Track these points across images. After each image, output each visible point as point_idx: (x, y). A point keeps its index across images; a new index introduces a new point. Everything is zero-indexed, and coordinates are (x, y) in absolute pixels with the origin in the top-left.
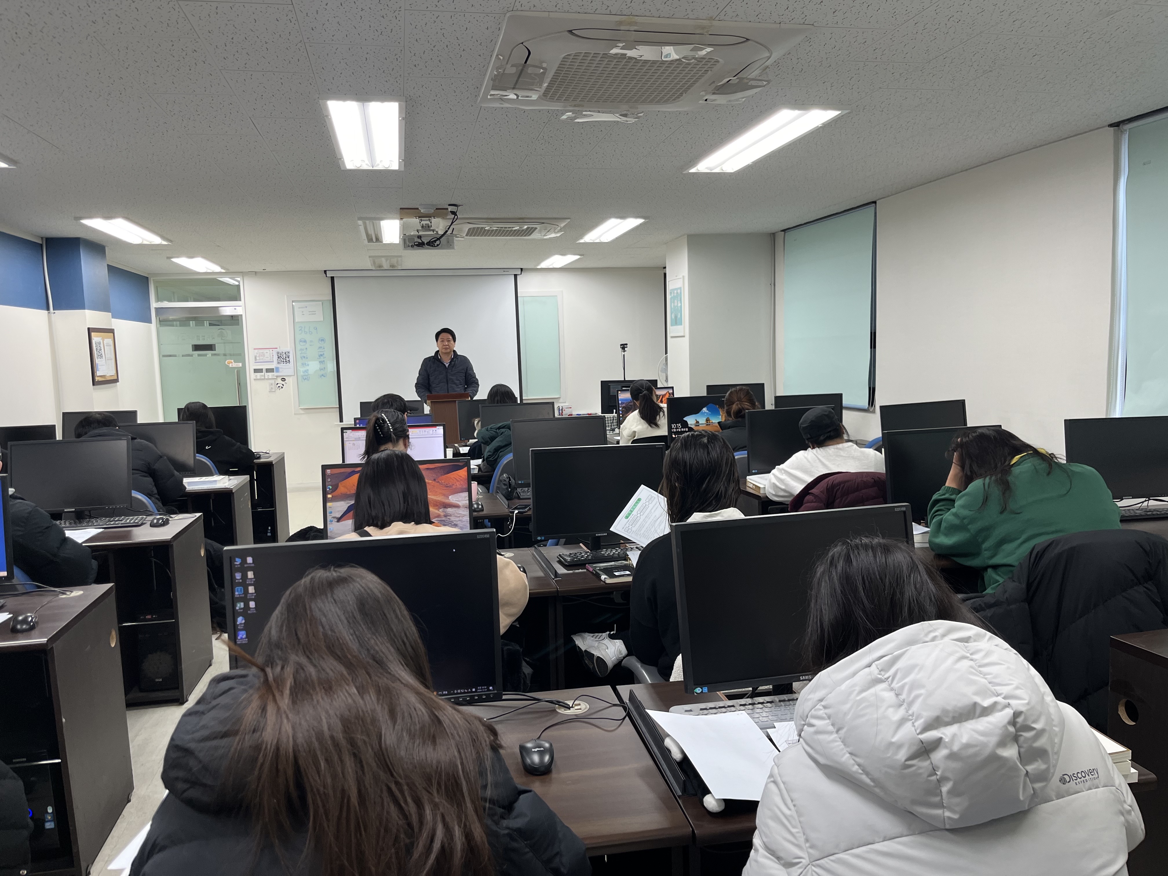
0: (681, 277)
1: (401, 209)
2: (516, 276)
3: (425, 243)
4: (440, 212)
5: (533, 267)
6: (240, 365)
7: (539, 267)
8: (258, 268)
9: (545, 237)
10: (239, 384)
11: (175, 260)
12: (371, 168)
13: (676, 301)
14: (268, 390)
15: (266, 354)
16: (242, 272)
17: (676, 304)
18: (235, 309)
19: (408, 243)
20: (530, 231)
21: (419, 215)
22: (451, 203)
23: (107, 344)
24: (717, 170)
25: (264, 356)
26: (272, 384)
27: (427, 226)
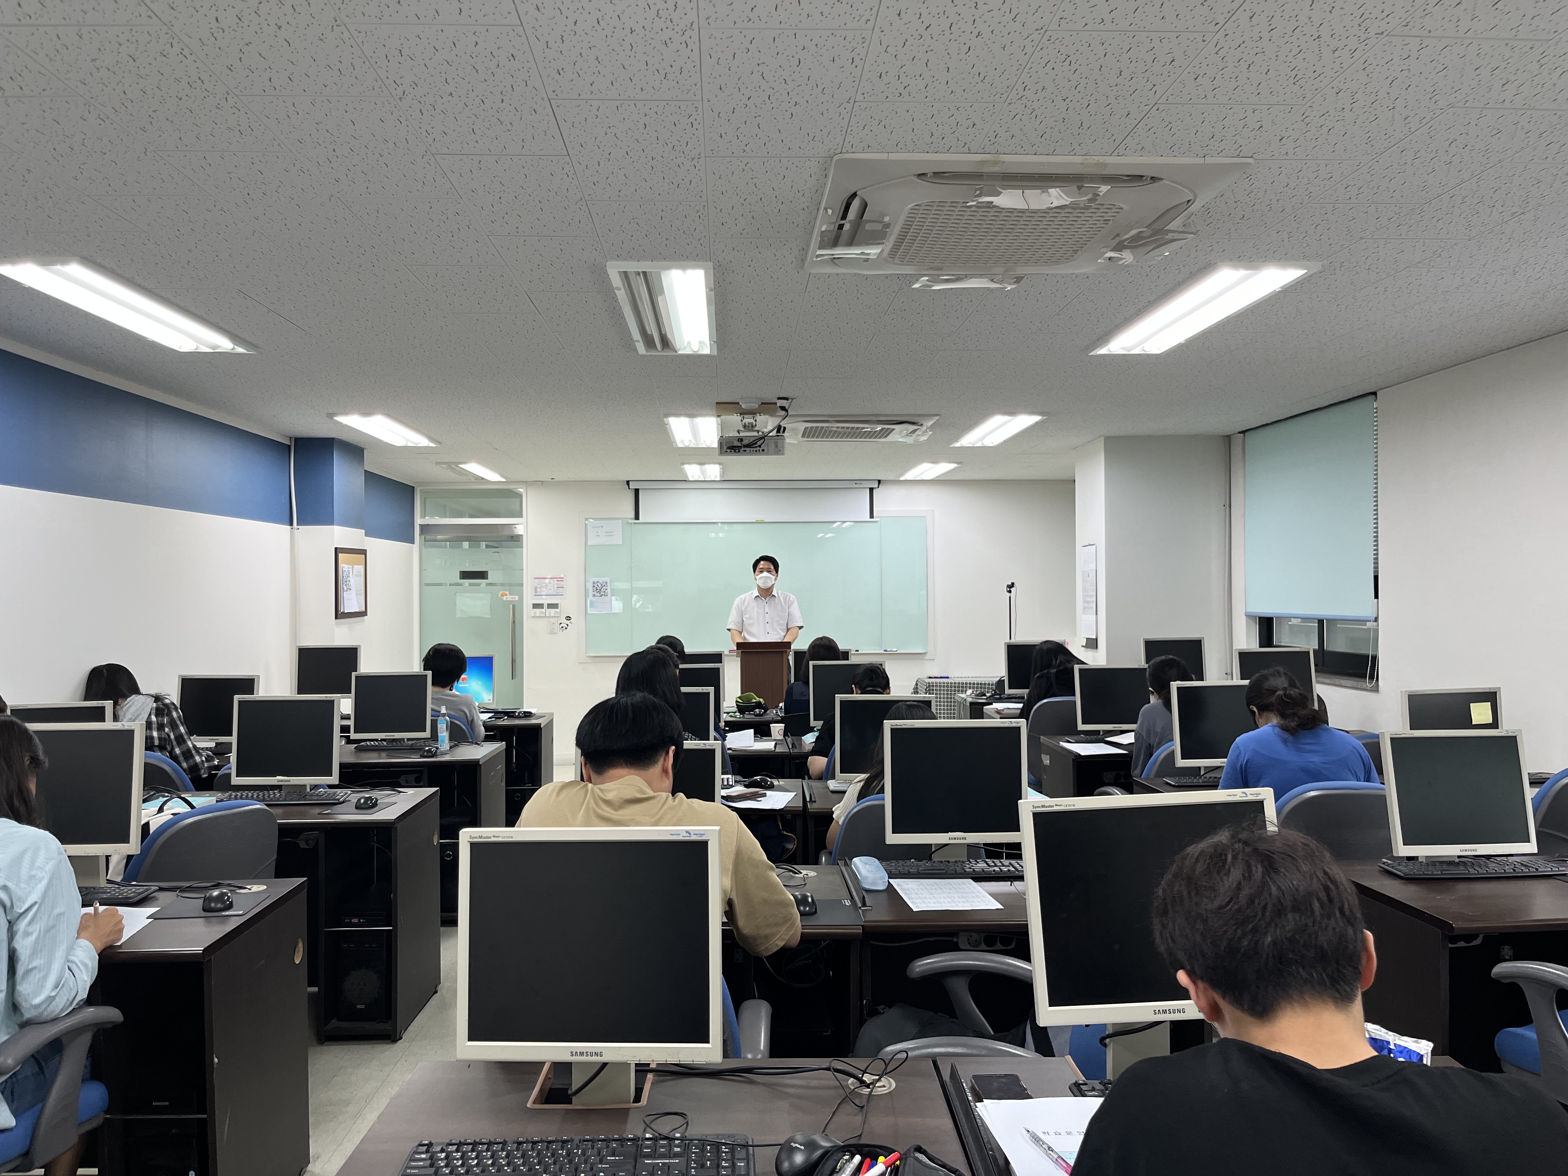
1: (717, 403)
2: (871, 490)
3: (746, 446)
4: (767, 407)
5: (894, 478)
6: (516, 598)
7: (902, 478)
8: (546, 476)
9: (907, 440)
10: (514, 622)
14: (549, 631)
15: (549, 585)
16: (525, 482)
18: (515, 527)
19: (725, 446)
20: (885, 433)
21: (741, 412)
22: (781, 396)
23: (356, 568)
24: (1137, 351)
25: (546, 588)
26: (553, 623)
27: (750, 425)
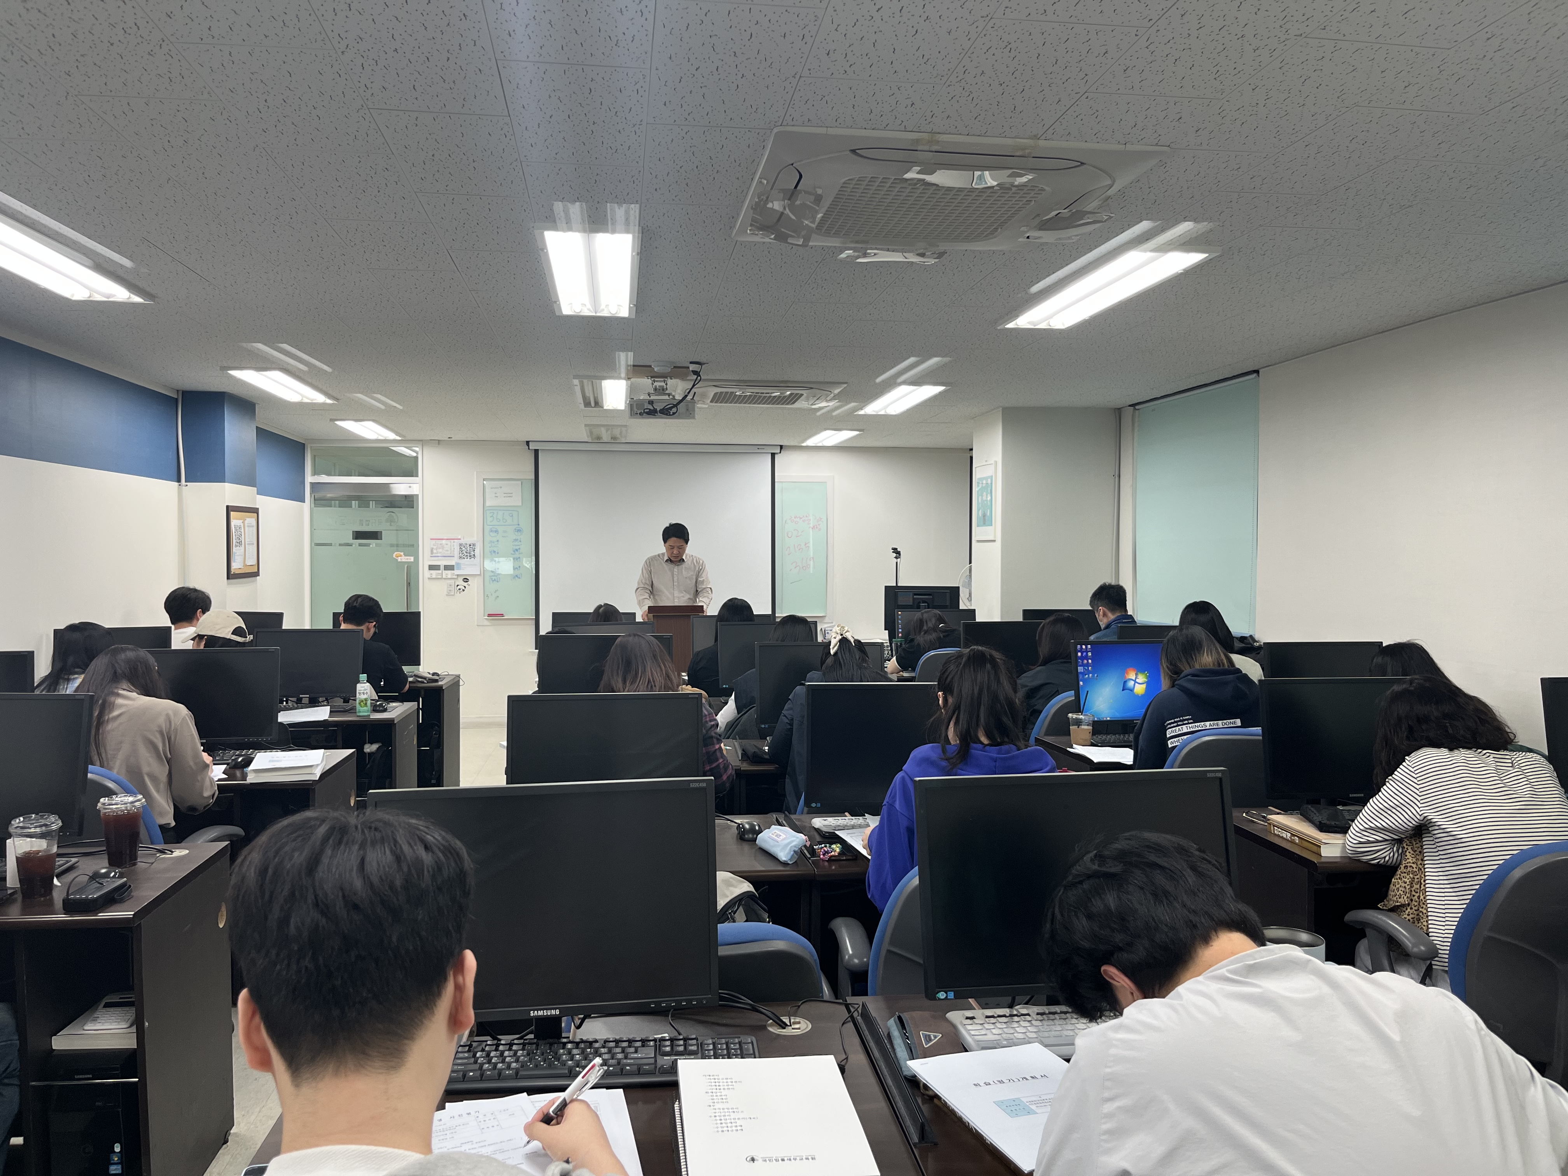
0: (993, 462)
1: (629, 366)
2: (773, 455)
3: (658, 410)
4: (678, 371)
5: (796, 444)
6: (412, 559)
7: (804, 444)
8: (443, 436)
9: (813, 407)
10: (409, 584)
11: (338, 423)
12: (594, 314)
13: (985, 493)
14: (446, 593)
15: (445, 546)
16: (422, 440)
17: (984, 498)
18: (410, 487)
19: (635, 410)
20: (794, 399)
21: (652, 375)
22: (693, 361)
23: (248, 526)
24: (1043, 326)
25: (443, 549)
26: (450, 585)
27: (661, 389)
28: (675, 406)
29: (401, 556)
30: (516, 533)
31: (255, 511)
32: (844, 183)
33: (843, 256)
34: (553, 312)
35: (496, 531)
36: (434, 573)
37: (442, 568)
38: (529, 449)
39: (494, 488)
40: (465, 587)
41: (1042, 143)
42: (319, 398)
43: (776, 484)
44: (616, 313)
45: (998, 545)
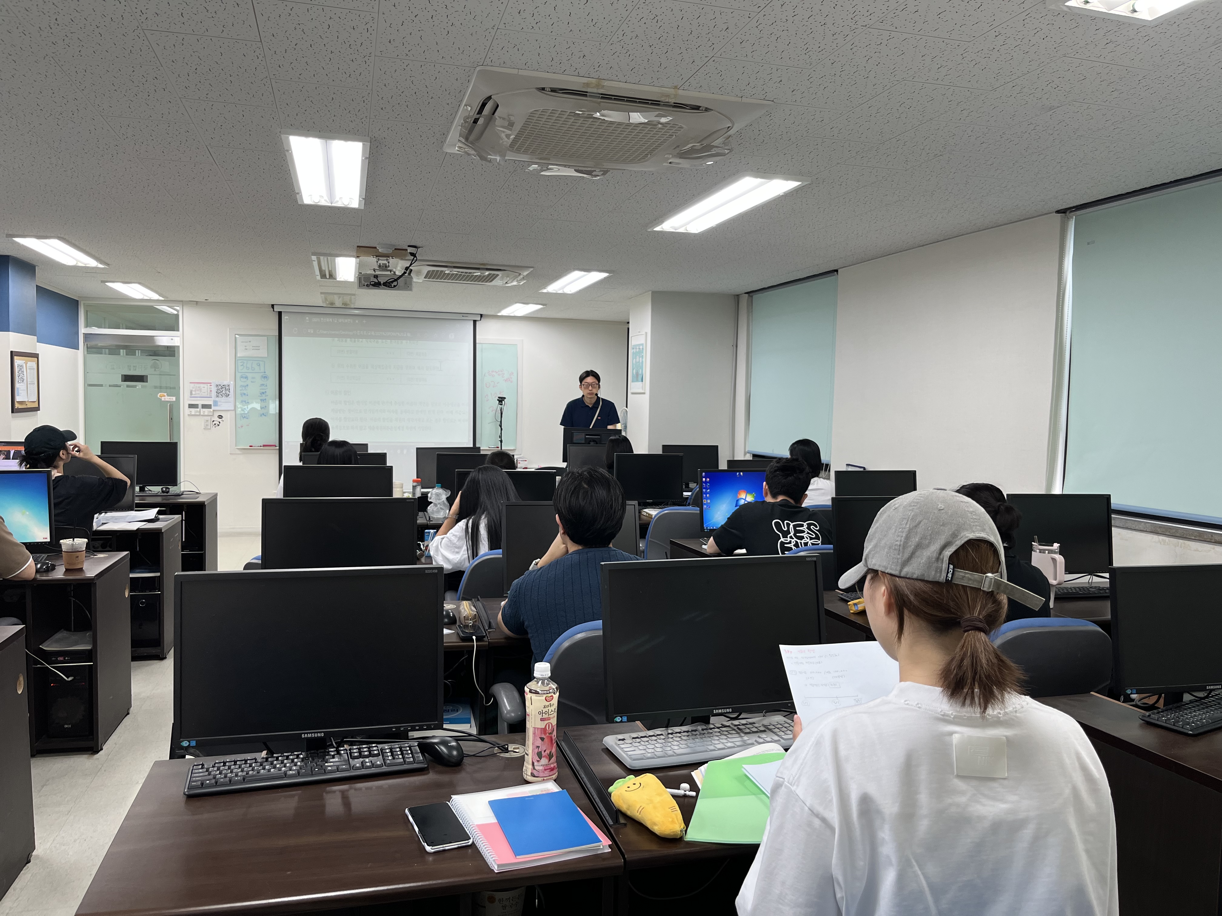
0: (644, 333)
1: (358, 247)
2: (475, 322)
3: (382, 283)
4: (398, 252)
5: (493, 314)
6: (174, 399)
7: (499, 314)
8: (201, 298)
9: (507, 285)
10: (171, 419)
11: (108, 284)
12: (330, 204)
13: (638, 357)
14: (203, 427)
15: (203, 389)
16: (182, 301)
17: (638, 360)
18: (172, 339)
19: (363, 282)
20: (491, 278)
21: (377, 254)
22: (411, 244)
23: (30, 369)
24: (682, 230)
25: (201, 391)
26: (207, 421)
27: (384, 266)
28: (396, 280)
29: (164, 396)
30: (263, 379)
31: (36, 356)
32: (531, 113)
33: (531, 168)
34: (296, 201)
35: (246, 377)
36: (193, 410)
37: (200, 406)
38: (274, 311)
39: (244, 342)
40: (220, 422)
41: (680, 92)
42: (92, 263)
43: (477, 344)
44: (348, 204)
45: (647, 397)
